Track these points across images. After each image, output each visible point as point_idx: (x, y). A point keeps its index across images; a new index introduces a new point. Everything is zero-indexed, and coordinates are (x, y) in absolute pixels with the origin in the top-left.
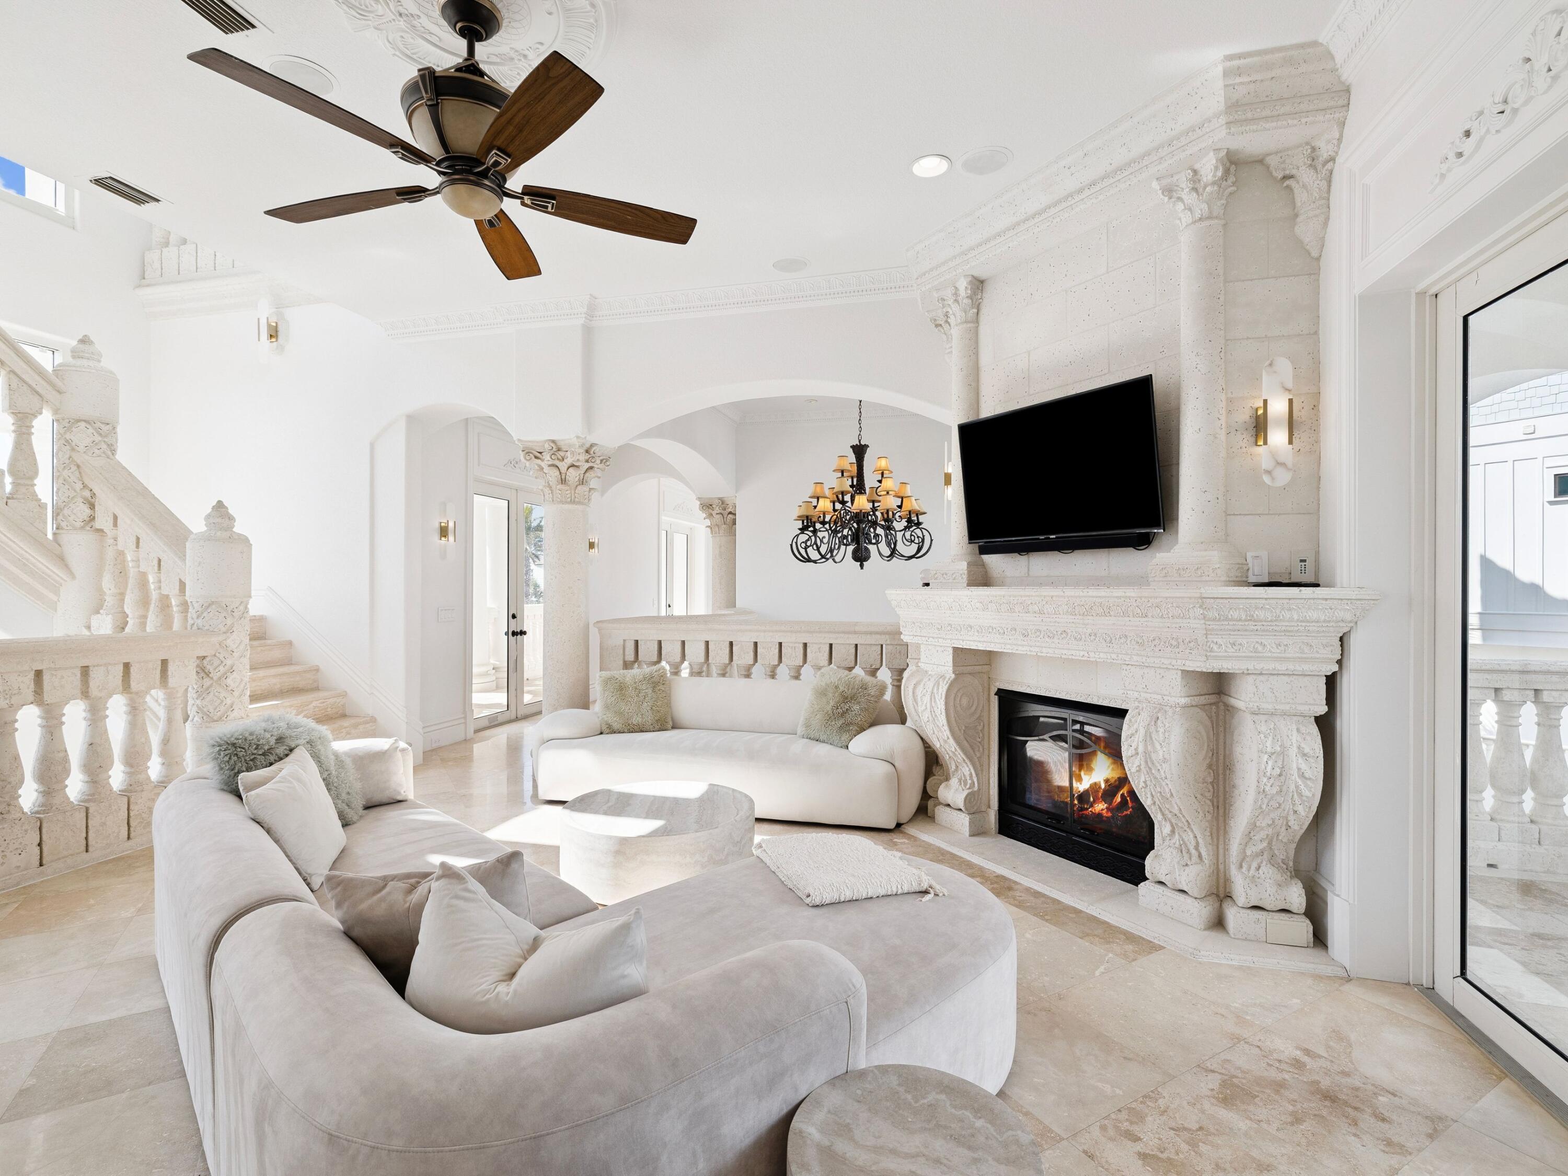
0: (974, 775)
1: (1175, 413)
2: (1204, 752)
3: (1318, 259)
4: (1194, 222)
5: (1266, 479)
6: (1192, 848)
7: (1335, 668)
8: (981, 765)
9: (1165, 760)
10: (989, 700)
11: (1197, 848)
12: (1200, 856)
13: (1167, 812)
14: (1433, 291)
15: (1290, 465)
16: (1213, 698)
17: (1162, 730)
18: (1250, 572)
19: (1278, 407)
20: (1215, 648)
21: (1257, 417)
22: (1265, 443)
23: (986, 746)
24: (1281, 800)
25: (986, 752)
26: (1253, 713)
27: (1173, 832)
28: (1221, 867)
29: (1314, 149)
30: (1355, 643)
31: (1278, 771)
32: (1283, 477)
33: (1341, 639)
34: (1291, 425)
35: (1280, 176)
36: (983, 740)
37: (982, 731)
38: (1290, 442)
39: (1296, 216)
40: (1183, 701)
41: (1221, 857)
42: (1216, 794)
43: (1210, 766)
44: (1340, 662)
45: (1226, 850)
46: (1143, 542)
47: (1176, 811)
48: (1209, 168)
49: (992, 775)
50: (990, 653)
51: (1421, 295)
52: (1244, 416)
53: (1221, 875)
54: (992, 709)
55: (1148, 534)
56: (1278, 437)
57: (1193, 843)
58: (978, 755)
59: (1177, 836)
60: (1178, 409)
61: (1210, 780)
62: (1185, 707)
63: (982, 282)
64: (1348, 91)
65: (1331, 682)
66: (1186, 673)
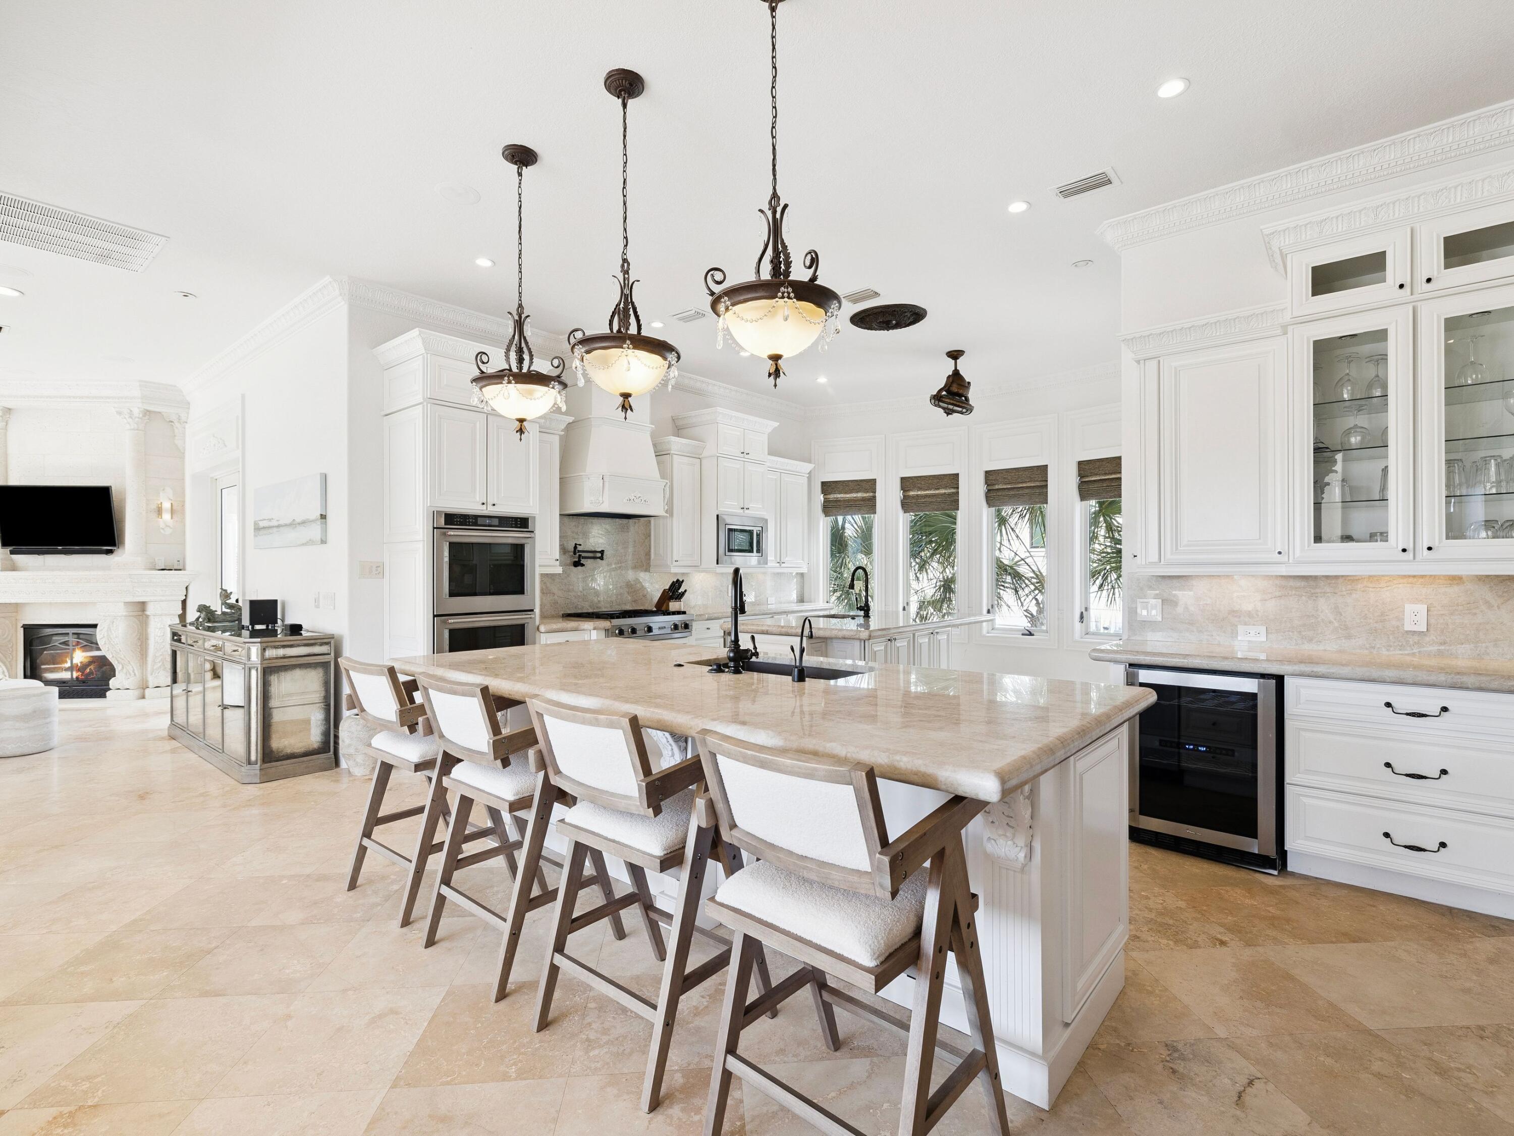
0: (6, 671)
1: (123, 501)
2: (136, 634)
3: (184, 453)
4: (131, 429)
5: (162, 531)
6: (131, 672)
7: (184, 598)
8: (11, 666)
9: (116, 637)
10: (16, 631)
11: (133, 671)
12: (135, 675)
13: (119, 659)
14: (215, 478)
15: (172, 527)
16: (140, 613)
17: (115, 626)
18: (157, 565)
19: (167, 505)
20: (137, 592)
21: (159, 508)
22: (161, 518)
23: (14, 655)
24: (164, 644)
25: (14, 659)
26: (154, 615)
27: (123, 668)
28: (144, 677)
29: (179, 416)
30: (190, 589)
31: (162, 634)
32: (168, 531)
33: (187, 588)
34: (172, 512)
35: (168, 420)
36: (12, 651)
37: (12, 647)
38: (172, 518)
39: (175, 436)
40: (124, 614)
41: (144, 673)
42: (142, 650)
43: (139, 639)
44: (186, 596)
45: (146, 670)
46: (110, 552)
47: (122, 657)
48: (136, 412)
49: (18, 670)
50: (17, 604)
51: (212, 478)
52: (154, 506)
53: (145, 680)
54: (18, 635)
55: (111, 550)
56: (166, 516)
57: (132, 669)
58: (9, 660)
59: (125, 669)
60: (125, 499)
61: (139, 644)
62: (125, 616)
63: (10, 409)
64: (189, 403)
65: (184, 602)
66: (126, 603)
